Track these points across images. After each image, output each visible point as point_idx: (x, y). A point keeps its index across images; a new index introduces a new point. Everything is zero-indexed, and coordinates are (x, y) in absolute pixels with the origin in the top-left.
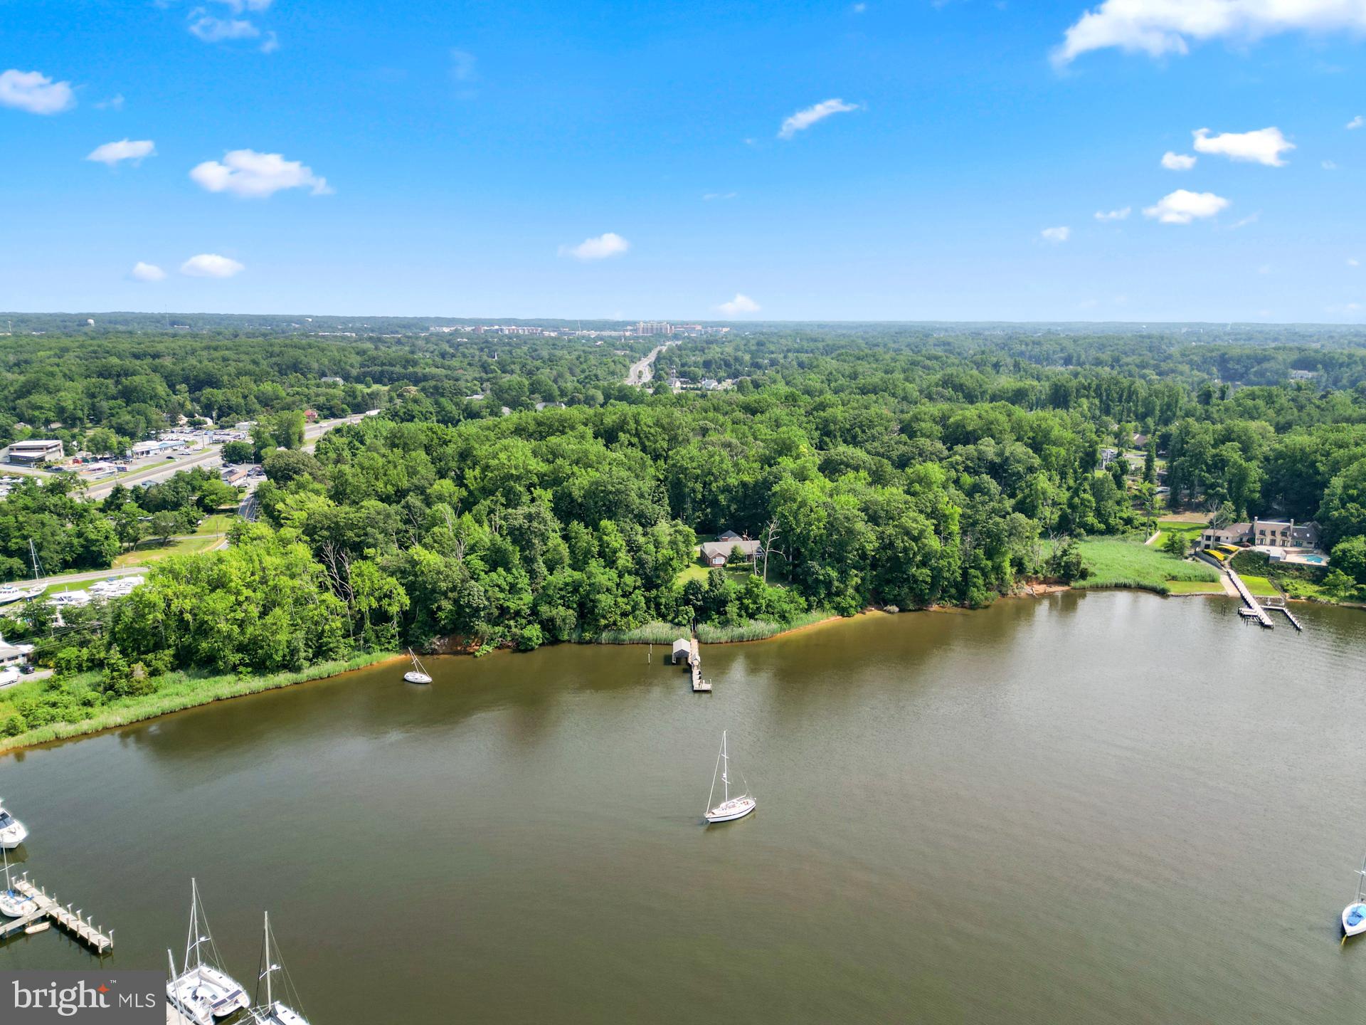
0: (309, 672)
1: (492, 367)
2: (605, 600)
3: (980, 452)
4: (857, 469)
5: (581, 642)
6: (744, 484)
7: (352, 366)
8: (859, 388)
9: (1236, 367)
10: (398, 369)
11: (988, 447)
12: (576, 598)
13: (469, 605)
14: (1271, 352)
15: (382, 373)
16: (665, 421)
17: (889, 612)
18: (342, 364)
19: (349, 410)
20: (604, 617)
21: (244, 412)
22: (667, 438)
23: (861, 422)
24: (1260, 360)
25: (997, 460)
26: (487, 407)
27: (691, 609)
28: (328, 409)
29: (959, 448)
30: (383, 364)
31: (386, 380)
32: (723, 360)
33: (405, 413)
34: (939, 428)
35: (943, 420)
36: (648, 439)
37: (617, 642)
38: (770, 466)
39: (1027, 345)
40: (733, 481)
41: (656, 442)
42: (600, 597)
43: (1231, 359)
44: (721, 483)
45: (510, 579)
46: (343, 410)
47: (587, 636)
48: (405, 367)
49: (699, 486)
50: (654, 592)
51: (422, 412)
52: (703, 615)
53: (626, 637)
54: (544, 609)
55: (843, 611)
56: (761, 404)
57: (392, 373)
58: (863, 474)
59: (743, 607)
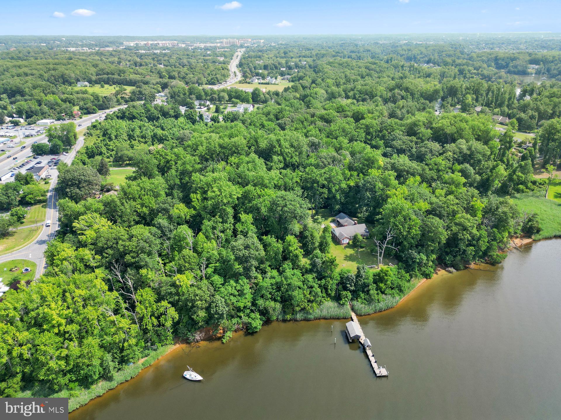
0: (118, 377)
1: (164, 74)
2: (298, 295)
3: (459, 148)
4: (413, 175)
5: (284, 321)
6: (349, 187)
7: (92, 75)
8: (358, 91)
9: (502, 62)
10: (116, 76)
11: (463, 144)
12: (279, 294)
13: (217, 313)
14: (516, 55)
15: (108, 78)
16: (295, 144)
17: (450, 272)
18: (87, 73)
19: (97, 109)
20: (298, 305)
21: (40, 114)
22: (297, 154)
23: (386, 126)
24: (513, 59)
25: (468, 152)
26: (172, 109)
27: (349, 294)
28: (86, 109)
29: (447, 146)
30: (108, 74)
31: (111, 83)
32: (273, 64)
33: (129, 114)
34: (429, 131)
35: (429, 125)
36: (288, 156)
37: (306, 320)
38: (364, 175)
40: (344, 185)
41: (292, 157)
42: (295, 293)
43: (500, 59)
44: (337, 187)
45: (238, 288)
46: (94, 110)
47: (288, 317)
48: (119, 75)
49: (325, 190)
50: (323, 281)
51: (138, 113)
52: (355, 295)
53: (312, 317)
54: (260, 302)
55: (427, 276)
56: (330, 116)
57: (114, 78)
58: (418, 178)
59: (378, 289)
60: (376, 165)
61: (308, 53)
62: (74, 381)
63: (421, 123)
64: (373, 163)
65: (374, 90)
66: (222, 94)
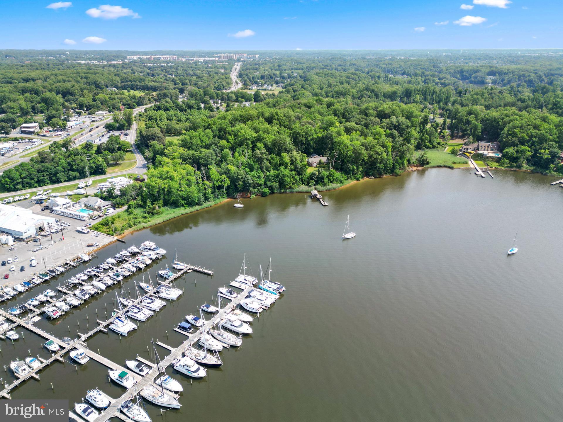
0: (205, 205)
1: (177, 81)
2: (287, 179)
3: (391, 122)
4: (356, 131)
5: (281, 193)
6: (318, 137)
7: (117, 81)
8: (335, 92)
9: (467, 74)
10: (138, 83)
11: (394, 119)
12: (278, 179)
13: (248, 183)
14: (479, 68)
15: (132, 85)
16: (287, 115)
17: (371, 179)
18: (114, 81)
20: (287, 185)
22: (288, 120)
23: (348, 110)
24: (476, 71)
25: (397, 124)
27: (313, 181)
28: (128, 105)
29: (384, 120)
30: (131, 81)
31: (135, 88)
32: (269, 75)
33: (164, 107)
34: (375, 112)
35: (376, 109)
36: (282, 122)
37: (291, 192)
38: (327, 131)
39: (386, 65)
40: (315, 136)
41: (284, 122)
42: (286, 178)
43: (465, 71)
44: (311, 137)
45: (258, 174)
46: (134, 105)
47: (283, 191)
48: (140, 82)
49: (304, 139)
50: (301, 176)
52: (317, 183)
53: (294, 191)
54: (268, 183)
55: (357, 179)
57: (137, 85)
58: (358, 132)
59: (329, 180)
60: (334, 126)
61: (299, 66)
62: (186, 204)
63: (371, 108)
64: (333, 124)
65: (348, 91)
66: (231, 95)
